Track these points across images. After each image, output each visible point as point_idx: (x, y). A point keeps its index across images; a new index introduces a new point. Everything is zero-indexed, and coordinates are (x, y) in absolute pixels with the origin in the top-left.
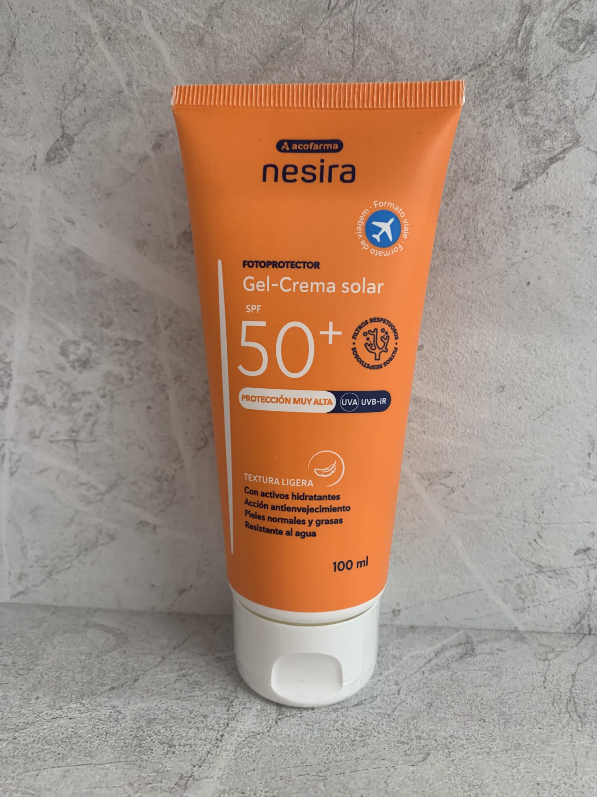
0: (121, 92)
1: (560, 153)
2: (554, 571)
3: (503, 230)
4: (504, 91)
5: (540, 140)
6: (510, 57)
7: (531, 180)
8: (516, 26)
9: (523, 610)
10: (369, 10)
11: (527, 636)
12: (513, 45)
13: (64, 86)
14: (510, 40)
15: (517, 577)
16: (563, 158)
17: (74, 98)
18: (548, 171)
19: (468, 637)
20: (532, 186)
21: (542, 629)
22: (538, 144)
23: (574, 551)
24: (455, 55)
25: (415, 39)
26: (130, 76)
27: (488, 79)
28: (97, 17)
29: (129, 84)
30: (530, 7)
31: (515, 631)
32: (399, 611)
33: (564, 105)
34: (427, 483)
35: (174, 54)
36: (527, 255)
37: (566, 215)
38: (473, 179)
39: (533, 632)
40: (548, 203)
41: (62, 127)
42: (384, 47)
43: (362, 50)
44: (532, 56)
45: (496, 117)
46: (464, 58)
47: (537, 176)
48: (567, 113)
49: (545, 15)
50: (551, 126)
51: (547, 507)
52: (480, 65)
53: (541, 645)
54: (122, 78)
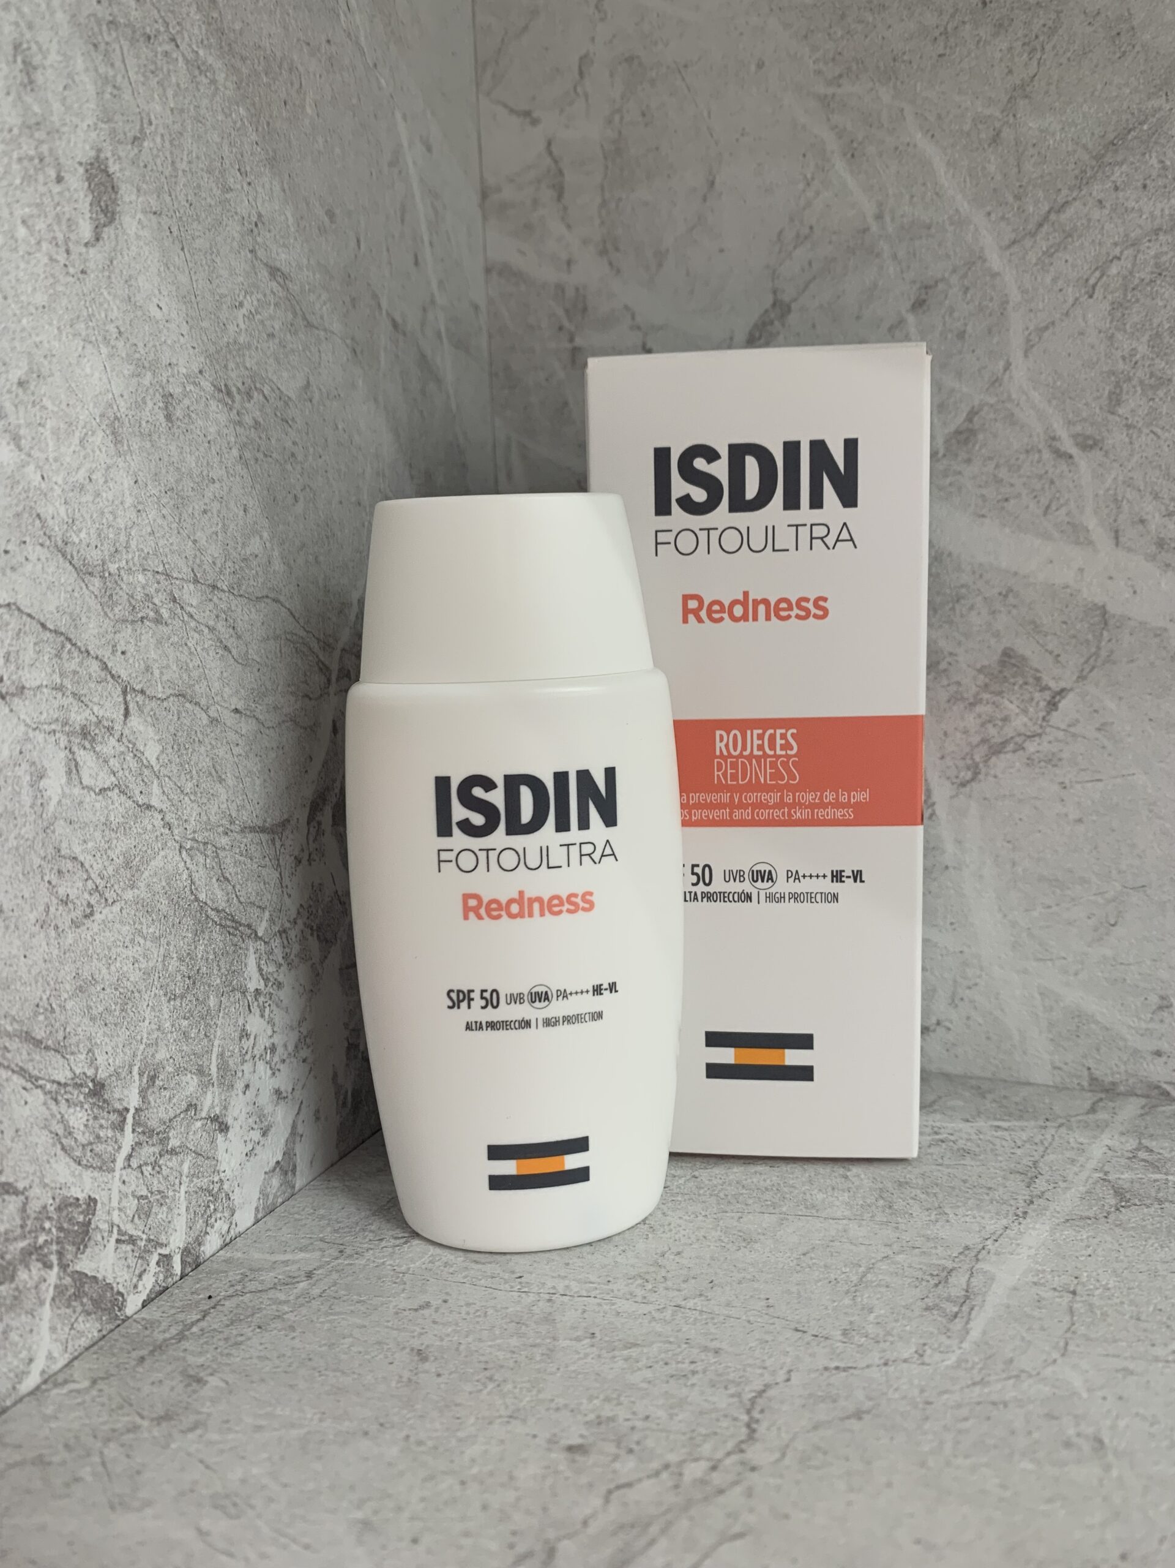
0: (866, 230)
13: (781, 233)
17: (795, 248)
26: (880, 204)
28: (836, 127)
29: (879, 217)
35: (951, 164)
41: (775, 292)
54: (869, 208)
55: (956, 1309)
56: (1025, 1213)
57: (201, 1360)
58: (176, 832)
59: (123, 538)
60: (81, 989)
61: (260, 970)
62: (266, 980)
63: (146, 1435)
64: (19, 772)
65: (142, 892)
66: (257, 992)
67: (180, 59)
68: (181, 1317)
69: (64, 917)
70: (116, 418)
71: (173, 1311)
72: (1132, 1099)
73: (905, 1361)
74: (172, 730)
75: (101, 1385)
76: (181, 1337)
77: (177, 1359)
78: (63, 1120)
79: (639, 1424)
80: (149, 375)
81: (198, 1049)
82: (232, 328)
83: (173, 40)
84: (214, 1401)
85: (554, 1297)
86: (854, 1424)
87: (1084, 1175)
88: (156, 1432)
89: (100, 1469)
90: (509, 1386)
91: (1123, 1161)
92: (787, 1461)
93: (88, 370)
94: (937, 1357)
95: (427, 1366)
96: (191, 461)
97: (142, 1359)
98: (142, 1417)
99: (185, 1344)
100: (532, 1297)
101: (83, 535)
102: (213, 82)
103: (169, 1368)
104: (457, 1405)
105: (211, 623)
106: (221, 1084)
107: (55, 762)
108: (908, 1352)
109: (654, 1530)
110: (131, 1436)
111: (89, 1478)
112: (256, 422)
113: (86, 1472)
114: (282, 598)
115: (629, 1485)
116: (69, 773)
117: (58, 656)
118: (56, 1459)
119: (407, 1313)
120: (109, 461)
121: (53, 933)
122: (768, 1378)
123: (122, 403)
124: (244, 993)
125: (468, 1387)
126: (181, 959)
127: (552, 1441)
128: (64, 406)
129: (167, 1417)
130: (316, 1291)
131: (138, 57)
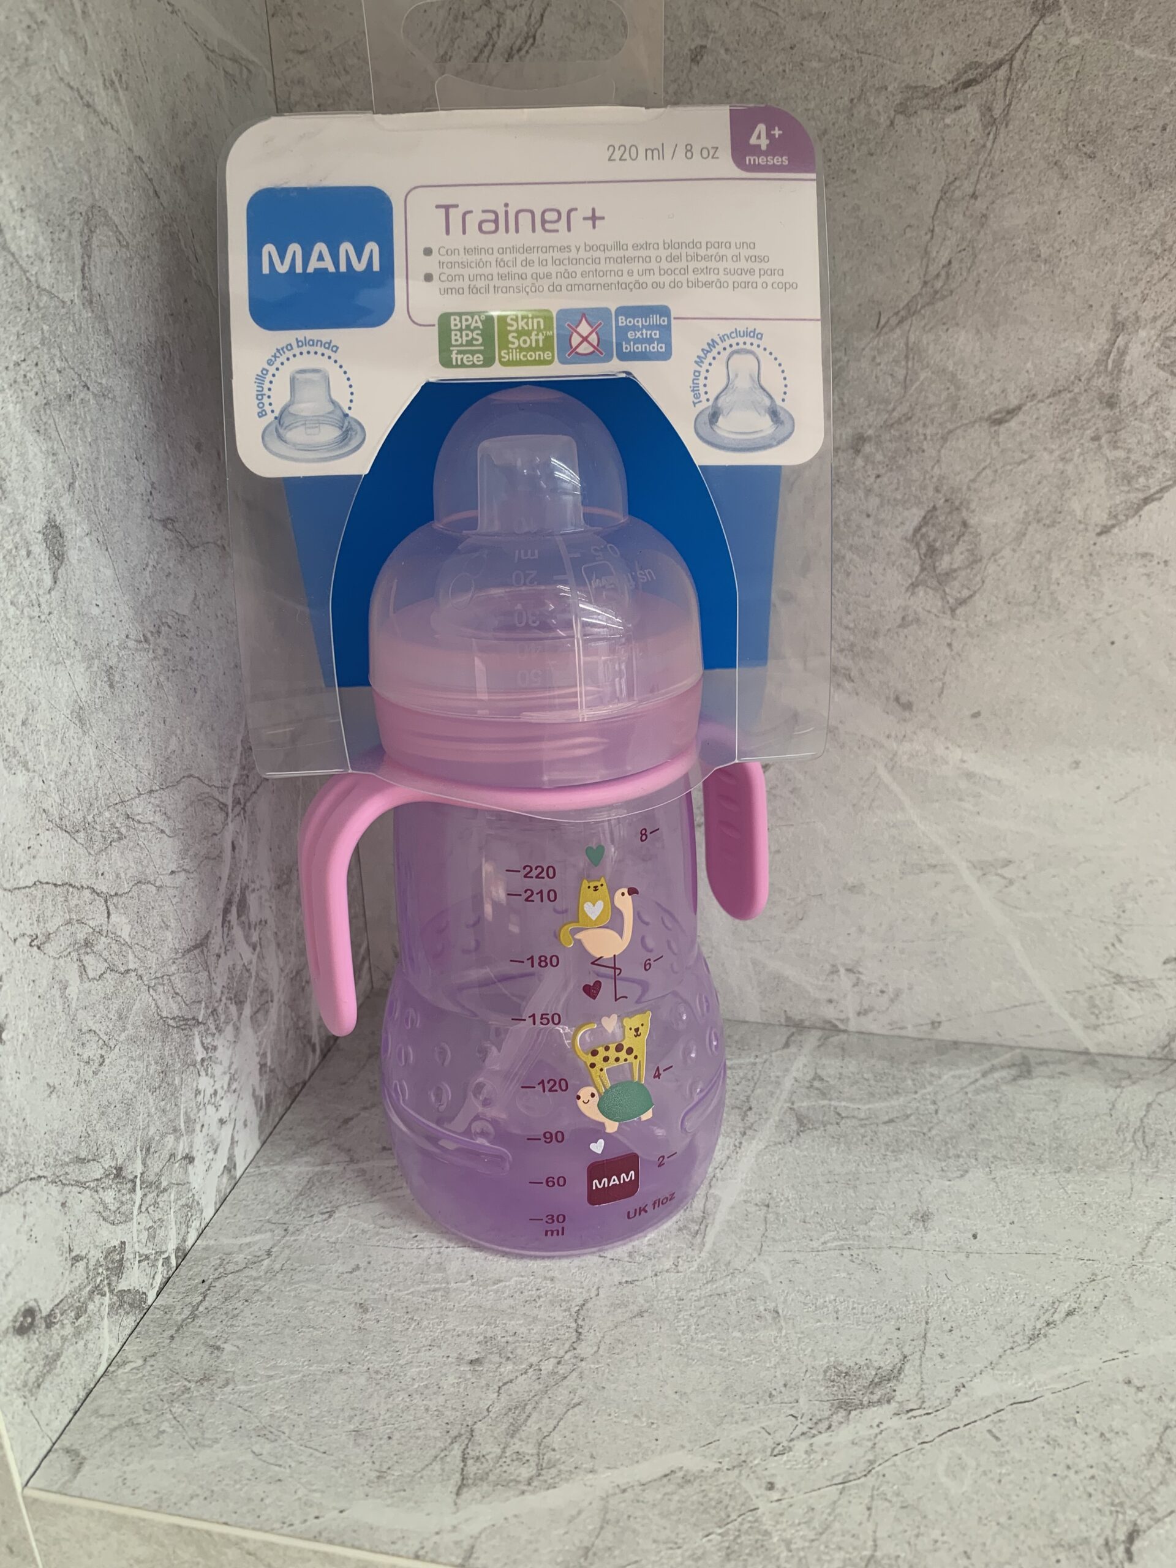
1: (1157, 492)
2: (1137, 982)
3: (1083, 582)
4: (1088, 421)
5: (1132, 478)
6: (1098, 382)
7: (1118, 524)
8: (1106, 347)
9: (1096, 1027)
10: (927, 328)
11: (1098, 1058)
12: (1102, 368)
14: (1098, 363)
15: (1089, 988)
16: (1160, 499)
18: (1141, 513)
19: (1024, 1057)
20: (1121, 530)
21: (1120, 1052)
22: (1129, 482)
23: (1162, 960)
24: (1030, 379)
25: (981, 362)
27: (1070, 407)
30: (1123, 325)
31: (1086, 1052)
32: (940, 1023)
33: (1164, 437)
34: (979, 873)
36: (1111, 610)
37: (1162, 564)
38: (1048, 522)
39: (1109, 1055)
40: (1141, 550)
42: (944, 370)
43: (917, 374)
44: (1124, 382)
45: (1078, 450)
46: (1041, 384)
47: (1127, 519)
48: (1167, 447)
49: (1143, 334)
50: (1146, 462)
51: (1129, 905)
52: (1060, 391)
53: (1114, 1070)
55: (697, 1228)
56: (741, 1143)
57: (214, 1332)
58: (145, 979)
59: (94, 792)
60: (103, 1113)
61: (203, 1044)
62: (206, 1049)
63: (195, 1394)
64: (54, 991)
65: (130, 1031)
66: (203, 1060)
67: (91, 397)
68: (188, 1300)
69: (88, 1073)
70: (81, 708)
71: (180, 1297)
72: (813, 1032)
73: (667, 1271)
74: (136, 910)
75: (151, 1361)
76: (194, 1316)
77: (198, 1334)
78: (102, 1202)
79: (510, 1339)
80: (96, 661)
81: (172, 1117)
82: (143, 587)
83: (86, 386)
84: (234, 1362)
85: (442, 1250)
86: (639, 1321)
87: (779, 1105)
88: (202, 1391)
89: (174, 1422)
90: (425, 1323)
91: (804, 1090)
92: (601, 1352)
93: (60, 685)
94: (686, 1265)
95: (368, 1316)
96: (128, 708)
97: (172, 1337)
98: (189, 1381)
99: (198, 1322)
100: (426, 1253)
101: (71, 807)
102: (114, 399)
103: (194, 1342)
104: (395, 1342)
105: (151, 819)
106: (187, 1132)
107: (71, 973)
108: (668, 1264)
109: (529, 1408)
110: (187, 1396)
111: (171, 1430)
112: (166, 650)
113: (165, 1426)
114: (192, 772)
115: (511, 1381)
116: (81, 976)
117: (66, 901)
118: (142, 1420)
119: (345, 1275)
120: (79, 743)
121: (83, 1086)
122: (586, 1296)
123: (83, 695)
124: (195, 1065)
125: (399, 1327)
126: (156, 1063)
127: (459, 1359)
128: (49, 722)
129: (206, 1378)
130: (277, 1267)
131: (64, 418)
